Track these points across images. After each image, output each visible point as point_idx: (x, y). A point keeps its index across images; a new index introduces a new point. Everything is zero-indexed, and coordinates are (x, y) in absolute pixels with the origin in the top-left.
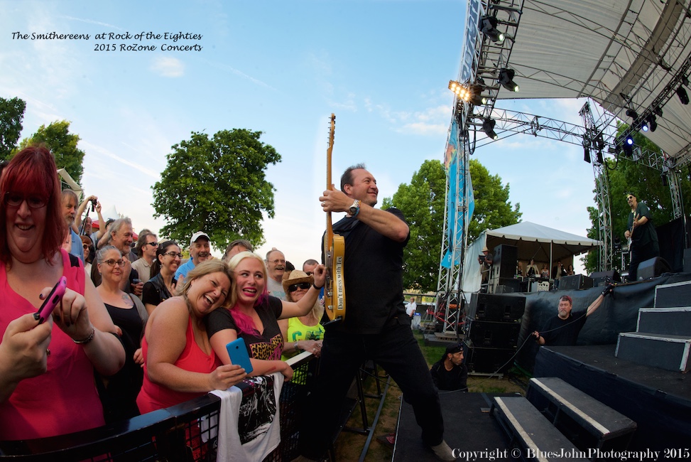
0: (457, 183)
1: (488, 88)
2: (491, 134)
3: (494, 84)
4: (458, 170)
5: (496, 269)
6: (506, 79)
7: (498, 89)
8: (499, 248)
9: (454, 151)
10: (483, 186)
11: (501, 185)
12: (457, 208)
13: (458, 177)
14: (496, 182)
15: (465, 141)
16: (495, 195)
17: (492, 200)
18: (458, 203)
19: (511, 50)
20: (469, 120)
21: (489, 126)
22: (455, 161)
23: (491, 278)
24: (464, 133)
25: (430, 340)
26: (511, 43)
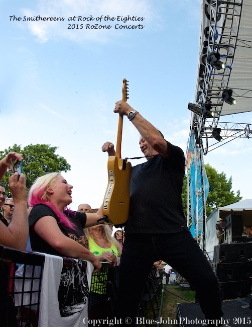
0: (196, 177)
1: (215, 105)
2: (219, 138)
3: (219, 102)
4: (196, 168)
5: (228, 232)
6: (227, 96)
7: (222, 105)
8: (229, 218)
9: (192, 156)
10: (213, 182)
11: (226, 179)
12: (197, 194)
13: (196, 172)
14: (222, 178)
15: (200, 147)
16: (222, 187)
17: (220, 191)
18: (198, 190)
19: (229, 75)
20: (202, 130)
21: (216, 134)
22: (193, 162)
23: (225, 239)
24: (199, 141)
25: (185, 286)
26: (229, 70)
